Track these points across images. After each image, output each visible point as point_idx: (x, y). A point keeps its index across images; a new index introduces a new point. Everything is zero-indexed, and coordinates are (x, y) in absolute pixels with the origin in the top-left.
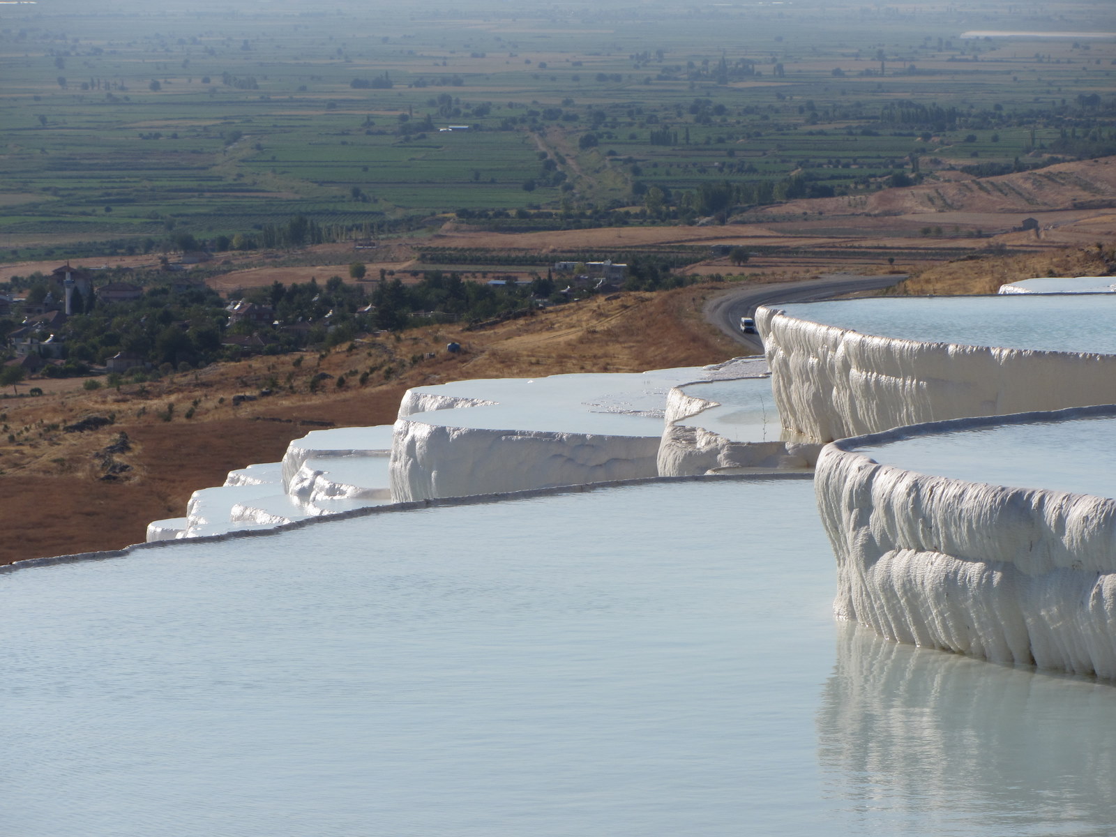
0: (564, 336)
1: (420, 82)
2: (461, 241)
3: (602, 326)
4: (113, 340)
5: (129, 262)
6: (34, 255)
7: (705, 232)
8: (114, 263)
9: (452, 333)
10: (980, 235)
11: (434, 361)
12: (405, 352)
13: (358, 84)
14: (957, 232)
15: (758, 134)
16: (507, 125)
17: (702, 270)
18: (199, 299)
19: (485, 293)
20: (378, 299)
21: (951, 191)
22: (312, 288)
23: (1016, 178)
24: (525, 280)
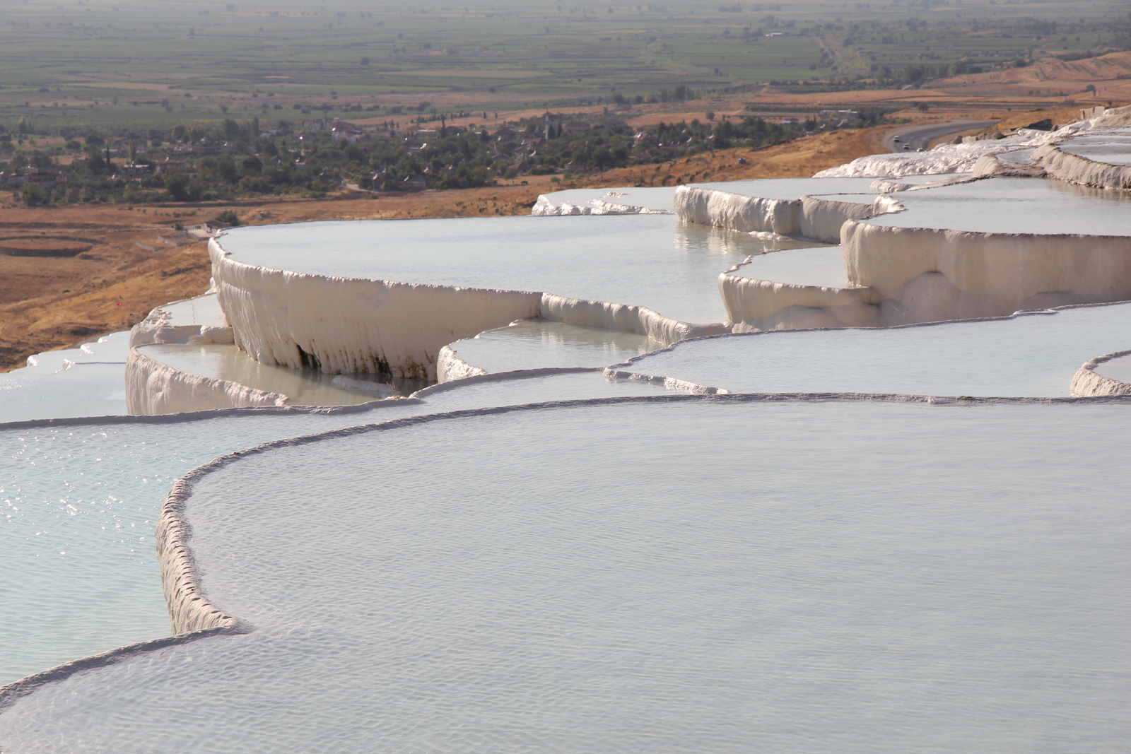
0: (804, 154)
1: (757, 9)
2: (768, 97)
3: (825, 149)
4: (568, 154)
5: (587, 110)
6: (536, 106)
7: (907, 93)
8: (577, 111)
9: (743, 153)
10: (1062, 94)
11: (731, 168)
12: (716, 164)
13: (722, 10)
14: (1049, 93)
15: (943, 37)
16: (803, 33)
17: (901, 115)
18: (620, 131)
19: (777, 129)
20: (718, 131)
21: (1049, 70)
22: (682, 126)
23: (1086, 62)
24: (802, 121)
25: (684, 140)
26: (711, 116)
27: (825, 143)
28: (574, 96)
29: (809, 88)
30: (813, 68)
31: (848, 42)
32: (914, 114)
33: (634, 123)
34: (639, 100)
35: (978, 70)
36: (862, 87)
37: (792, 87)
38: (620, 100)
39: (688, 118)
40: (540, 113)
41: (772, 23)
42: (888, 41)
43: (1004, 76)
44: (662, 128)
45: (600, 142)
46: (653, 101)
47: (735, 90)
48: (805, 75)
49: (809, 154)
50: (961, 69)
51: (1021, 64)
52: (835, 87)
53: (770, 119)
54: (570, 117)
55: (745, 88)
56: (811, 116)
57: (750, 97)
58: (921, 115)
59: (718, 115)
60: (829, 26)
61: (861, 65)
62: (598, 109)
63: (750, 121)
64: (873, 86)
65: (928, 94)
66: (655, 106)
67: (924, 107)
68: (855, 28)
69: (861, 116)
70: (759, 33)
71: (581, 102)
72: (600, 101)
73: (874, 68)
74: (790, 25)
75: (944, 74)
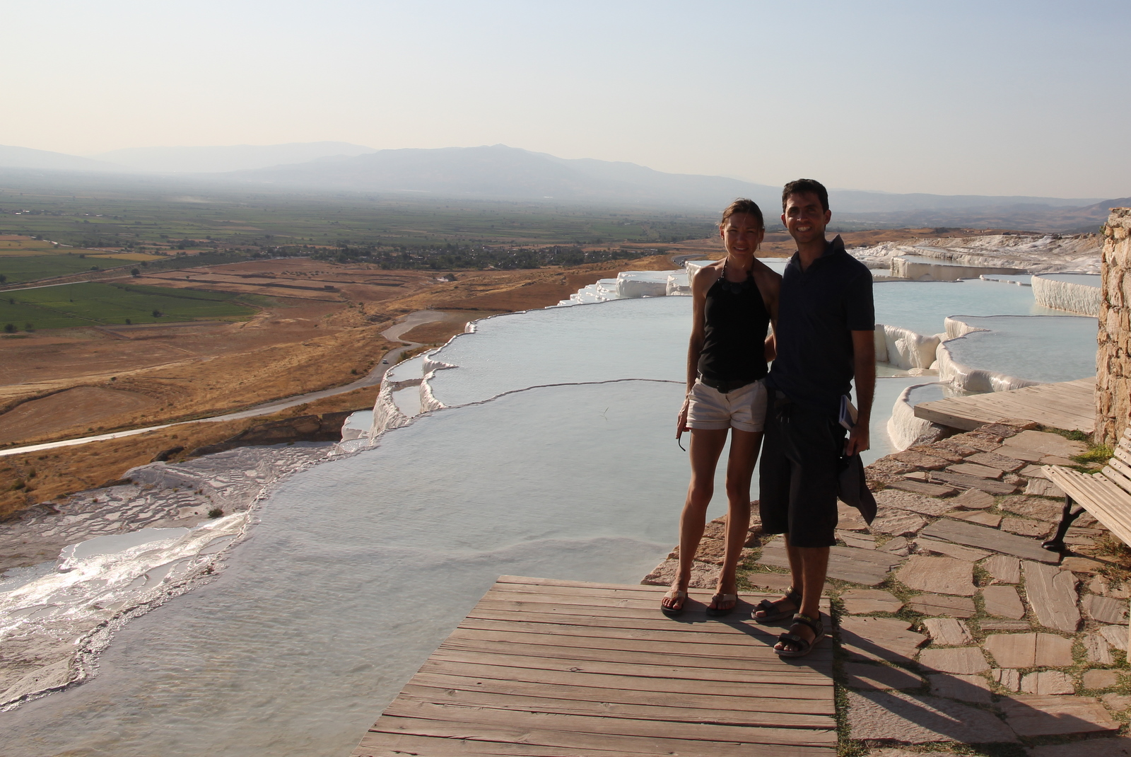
1: (622, 215)
2: (628, 244)
4: (564, 259)
5: (567, 245)
6: (551, 243)
8: (565, 245)
9: (626, 262)
15: (682, 228)
16: (637, 224)
18: (580, 252)
19: (633, 254)
20: (612, 254)
22: (600, 252)
25: (602, 256)
26: (609, 249)
27: (652, 259)
28: (563, 241)
29: (640, 242)
30: (641, 235)
31: (651, 228)
32: (675, 252)
33: (584, 250)
34: (585, 243)
35: (694, 239)
36: (657, 242)
37: (635, 241)
38: (578, 243)
39: (602, 249)
40: (553, 246)
41: (627, 220)
42: (665, 228)
43: (702, 241)
44: (594, 252)
45: (574, 256)
46: (589, 243)
47: (616, 241)
48: (638, 238)
49: (647, 262)
50: (689, 238)
51: (707, 238)
52: (648, 242)
53: (630, 251)
54: (562, 247)
55: (619, 241)
56: (642, 251)
57: (621, 244)
58: (677, 252)
59: (612, 249)
60: (645, 222)
61: (656, 235)
62: (572, 245)
63: (623, 251)
64: (661, 242)
65: (679, 246)
66: (591, 245)
67: (678, 249)
68: (654, 223)
69: (658, 251)
70: (623, 223)
71: (565, 243)
72: (571, 242)
73: (660, 236)
74: (633, 221)
75: (683, 240)
